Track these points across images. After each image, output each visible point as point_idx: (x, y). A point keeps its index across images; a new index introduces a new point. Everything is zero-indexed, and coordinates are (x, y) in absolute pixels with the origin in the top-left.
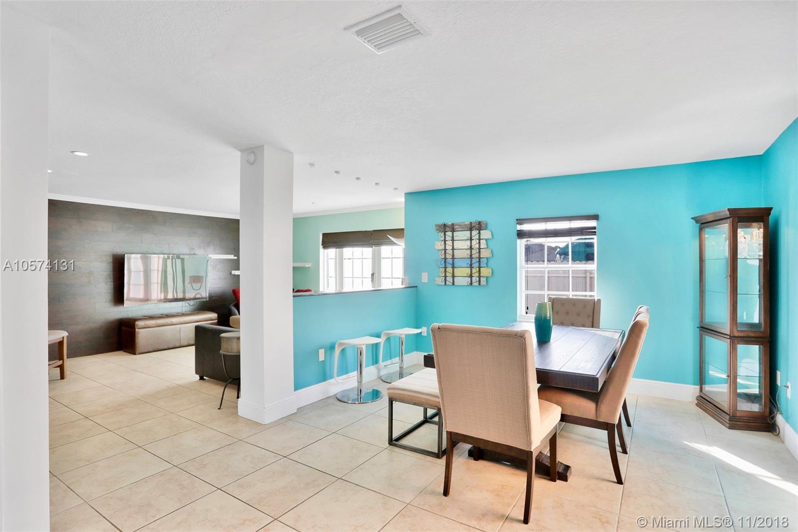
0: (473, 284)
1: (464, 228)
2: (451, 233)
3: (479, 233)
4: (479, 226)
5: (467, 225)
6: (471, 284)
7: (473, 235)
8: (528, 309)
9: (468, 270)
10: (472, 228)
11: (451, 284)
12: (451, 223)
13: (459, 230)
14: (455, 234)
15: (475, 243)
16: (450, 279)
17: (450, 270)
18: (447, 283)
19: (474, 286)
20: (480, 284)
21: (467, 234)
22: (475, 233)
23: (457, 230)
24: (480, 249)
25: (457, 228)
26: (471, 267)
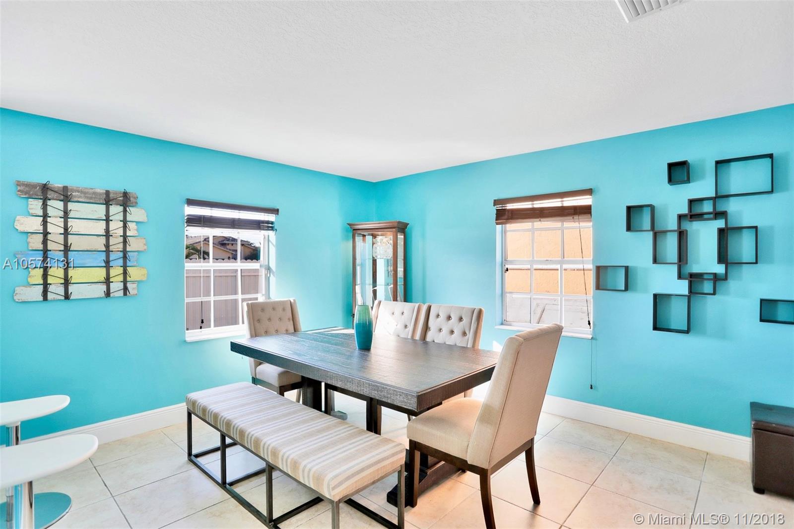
0: (111, 295)
1: (91, 198)
2: (62, 203)
3: (125, 211)
4: (126, 200)
5: (100, 194)
6: (108, 294)
7: (111, 213)
8: (202, 322)
9: (103, 272)
10: (109, 201)
11: (63, 298)
12: (61, 185)
13: (80, 200)
14: (71, 206)
15: (116, 226)
16: (56, 289)
17: (57, 273)
18: (50, 296)
19: (114, 297)
20: (125, 294)
21: (100, 210)
22: (116, 210)
23: (76, 199)
24: (125, 237)
25: (75, 197)
26: (108, 265)
